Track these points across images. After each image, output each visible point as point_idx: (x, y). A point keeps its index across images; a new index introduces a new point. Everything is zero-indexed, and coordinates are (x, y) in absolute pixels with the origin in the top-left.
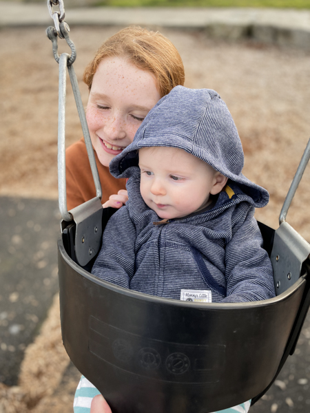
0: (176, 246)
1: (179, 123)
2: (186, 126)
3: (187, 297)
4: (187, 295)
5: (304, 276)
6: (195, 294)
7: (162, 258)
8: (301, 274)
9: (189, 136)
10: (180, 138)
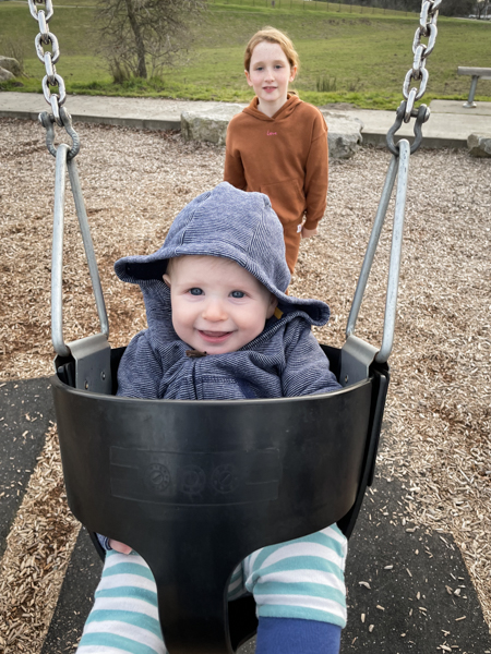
5: (371, 379)
9: (242, 245)
10: (232, 247)
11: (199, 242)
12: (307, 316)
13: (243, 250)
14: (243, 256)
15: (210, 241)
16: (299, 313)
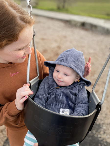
0: (61, 95)
1: (73, 61)
2: (75, 63)
3: (62, 111)
4: (62, 110)
5: (97, 109)
6: (65, 110)
7: (56, 98)
8: (96, 109)
9: (75, 66)
10: (73, 66)
11: (66, 63)
12: (85, 83)
13: (75, 67)
14: (75, 69)
15: (69, 63)
16: (83, 82)
